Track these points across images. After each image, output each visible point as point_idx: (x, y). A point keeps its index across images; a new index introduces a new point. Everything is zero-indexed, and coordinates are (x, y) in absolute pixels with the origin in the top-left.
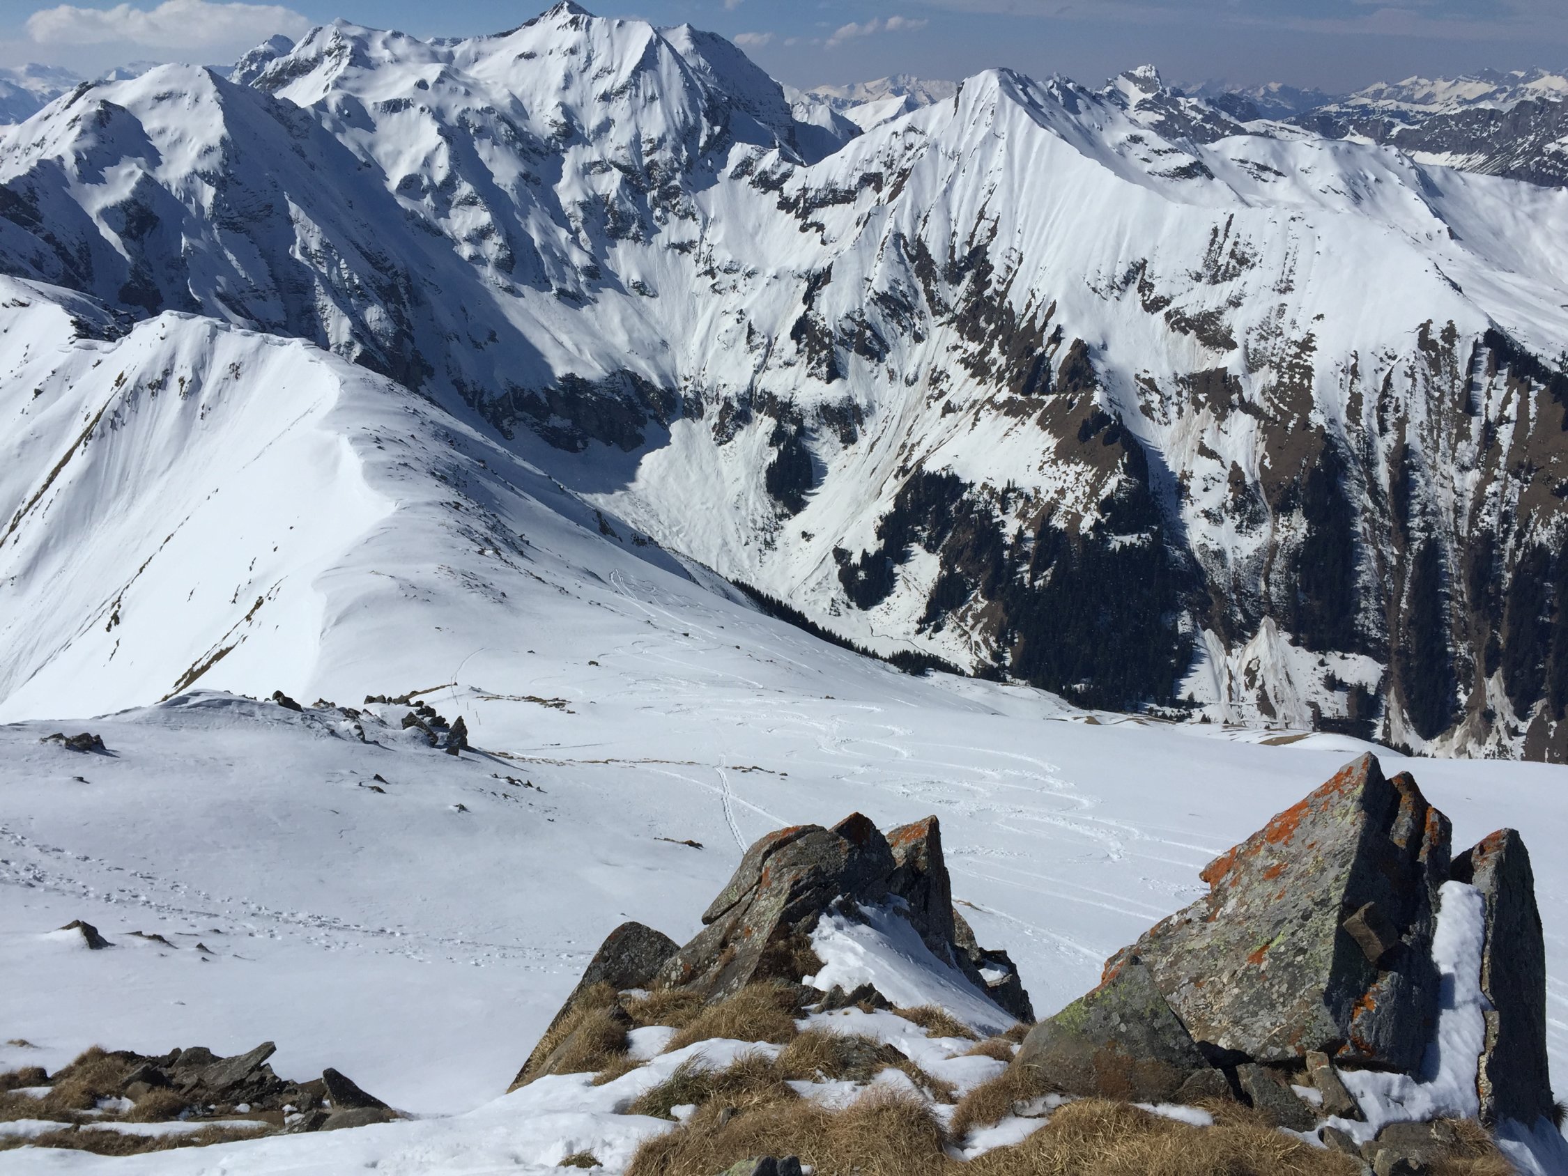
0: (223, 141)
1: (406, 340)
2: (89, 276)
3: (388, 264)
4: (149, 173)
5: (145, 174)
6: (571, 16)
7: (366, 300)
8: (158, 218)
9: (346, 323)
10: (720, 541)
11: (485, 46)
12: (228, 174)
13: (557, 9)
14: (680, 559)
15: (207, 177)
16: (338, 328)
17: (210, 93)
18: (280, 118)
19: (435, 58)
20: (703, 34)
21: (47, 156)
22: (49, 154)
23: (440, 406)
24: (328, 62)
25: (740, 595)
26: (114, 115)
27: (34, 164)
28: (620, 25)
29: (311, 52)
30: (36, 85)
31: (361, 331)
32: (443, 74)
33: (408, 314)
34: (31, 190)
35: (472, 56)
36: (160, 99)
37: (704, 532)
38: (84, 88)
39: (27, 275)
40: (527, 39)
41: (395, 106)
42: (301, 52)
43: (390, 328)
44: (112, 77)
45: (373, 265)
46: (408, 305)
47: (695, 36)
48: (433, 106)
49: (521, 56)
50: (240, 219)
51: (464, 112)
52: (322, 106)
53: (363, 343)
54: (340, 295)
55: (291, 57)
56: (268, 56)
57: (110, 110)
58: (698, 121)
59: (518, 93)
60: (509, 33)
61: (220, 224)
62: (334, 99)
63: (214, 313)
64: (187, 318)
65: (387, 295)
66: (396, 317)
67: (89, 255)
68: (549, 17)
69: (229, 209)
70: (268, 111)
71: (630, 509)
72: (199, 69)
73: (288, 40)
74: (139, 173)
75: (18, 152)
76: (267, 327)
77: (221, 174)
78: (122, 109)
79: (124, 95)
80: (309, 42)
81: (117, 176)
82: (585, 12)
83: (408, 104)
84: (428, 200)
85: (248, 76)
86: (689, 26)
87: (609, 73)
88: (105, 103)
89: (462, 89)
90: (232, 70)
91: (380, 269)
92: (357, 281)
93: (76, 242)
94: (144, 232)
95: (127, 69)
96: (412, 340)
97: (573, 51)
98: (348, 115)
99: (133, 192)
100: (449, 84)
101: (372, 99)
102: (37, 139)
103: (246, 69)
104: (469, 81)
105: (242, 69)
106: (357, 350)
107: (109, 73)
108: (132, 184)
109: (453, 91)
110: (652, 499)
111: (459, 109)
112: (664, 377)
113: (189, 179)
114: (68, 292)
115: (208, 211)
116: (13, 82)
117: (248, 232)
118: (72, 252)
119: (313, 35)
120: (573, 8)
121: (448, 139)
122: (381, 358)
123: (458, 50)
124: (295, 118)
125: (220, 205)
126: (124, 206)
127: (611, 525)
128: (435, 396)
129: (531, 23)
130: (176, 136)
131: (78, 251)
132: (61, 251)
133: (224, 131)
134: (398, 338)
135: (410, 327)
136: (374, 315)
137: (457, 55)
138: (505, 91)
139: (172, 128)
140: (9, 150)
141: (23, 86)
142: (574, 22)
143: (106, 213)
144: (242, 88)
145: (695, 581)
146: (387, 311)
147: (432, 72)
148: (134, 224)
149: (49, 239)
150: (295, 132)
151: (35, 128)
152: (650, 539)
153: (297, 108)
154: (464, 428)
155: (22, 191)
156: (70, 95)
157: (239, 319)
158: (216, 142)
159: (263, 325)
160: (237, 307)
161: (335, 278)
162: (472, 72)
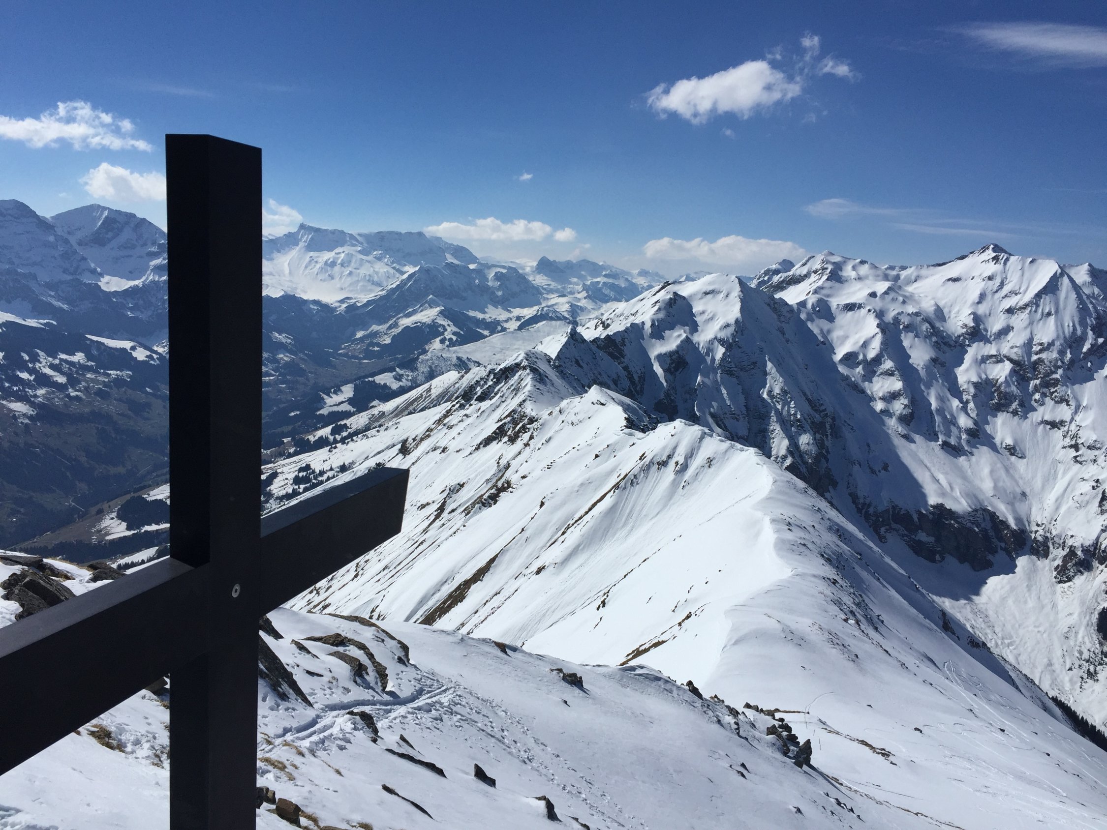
0: (737, 321)
1: (823, 460)
2: (641, 392)
3: (823, 408)
4: (689, 336)
5: (687, 337)
6: (994, 254)
7: (802, 430)
8: (687, 363)
9: (786, 442)
10: (1046, 661)
11: (924, 272)
12: (735, 341)
13: (984, 249)
14: (1007, 667)
15: (722, 342)
16: (779, 445)
17: (736, 291)
18: (775, 310)
19: (886, 278)
20: (1101, 271)
21: (637, 322)
22: (638, 320)
23: (837, 510)
24: (814, 277)
25: (1058, 711)
26: (679, 302)
27: (629, 325)
28: (1031, 262)
29: (804, 271)
30: (641, 281)
31: (794, 449)
32: (889, 288)
33: (828, 443)
34: (623, 340)
35: (913, 278)
36: (706, 293)
37: (1033, 650)
38: (667, 284)
39: (609, 388)
40: (956, 268)
41: (850, 307)
42: (798, 270)
43: (814, 450)
44: (683, 279)
45: (812, 408)
46: (830, 437)
47: (1094, 273)
48: (878, 309)
49: (949, 280)
50: (735, 369)
51: (899, 314)
52: (803, 304)
53: (793, 457)
54: (785, 424)
55: (791, 273)
56: (777, 272)
57: (677, 298)
58: (1085, 334)
59: (941, 304)
60: (944, 264)
61: (723, 371)
62: (812, 300)
63: (705, 425)
64: (690, 425)
65: (817, 428)
66: (819, 444)
67: (644, 380)
68: (977, 254)
69: (730, 362)
70: (769, 305)
71: (970, 616)
72: (734, 277)
73: (791, 263)
74: (684, 336)
75: (622, 318)
76: (735, 438)
77: (731, 341)
78: (684, 298)
79: (686, 290)
80: (804, 265)
81: (671, 336)
82: (1006, 252)
83: (860, 306)
84: (860, 369)
85: (760, 284)
86: (1090, 265)
87: (1016, 294)
88: (675, 294)
89: (901, 299)
90: (752, 279)
91: (816, 411)
92: (799, 417)
93: (639, 372)
94: (678, 370)
95: (693, 275)
96: (827, 461)
97: (990, 278)
98: (819, 311)
99: (678, 347)
100: (892, 295)
101: (835, 302)
102: (633, 311)
103: (761, 279)
104: (907, 294)
105: (759, 279)
106: (789, 461)
107: (681, 277)
108: (678, 342)
109: (894, 300)
110: (991, 613)
111: (896, 312)
112: (1018, 520)
113: (711, 342)
114: (628, 400)
115: (717, 362)
116: (630, 279)
117: (738, 377)
118: (636, 377)
119: (808, 261)
120: (997, 249)
121: (883, 331)
122: (803, 470)
123: (904, 274)
124: (784, 310)
125: (725, 359)
126: (671, 354)
127: (952, 625)
128: (834, 502)
129: (962, 258)
130: (710, 316)
131: (639, 377)
132: (630, 376)
133: (739, 315)
134: (818, 458)
135: (828, 452)
136: (805, 440)
137: (902, 277)
138: (933, 302)
139: (709, 311)
140: (617, 316)
141: (634, 281)
142: (996, 259)
143: (660, 357)
144: (756, 290)
145: (1017, 688)
146: (815, 439)
147: (882, 287)
148: (674, 365)
149: (626, 368)
150: (782, 319)
151: (634, 305)
152: (984, 644)
153: (787, 304)
154: (851, 528)
155: (618, 340)
156: (657, 288)
157: (719, 430)
158: (732, 321)
159: (733, 436)
160: (720, 423)
161: (785, 413)
162: (910, 289)
